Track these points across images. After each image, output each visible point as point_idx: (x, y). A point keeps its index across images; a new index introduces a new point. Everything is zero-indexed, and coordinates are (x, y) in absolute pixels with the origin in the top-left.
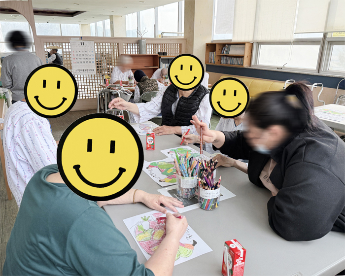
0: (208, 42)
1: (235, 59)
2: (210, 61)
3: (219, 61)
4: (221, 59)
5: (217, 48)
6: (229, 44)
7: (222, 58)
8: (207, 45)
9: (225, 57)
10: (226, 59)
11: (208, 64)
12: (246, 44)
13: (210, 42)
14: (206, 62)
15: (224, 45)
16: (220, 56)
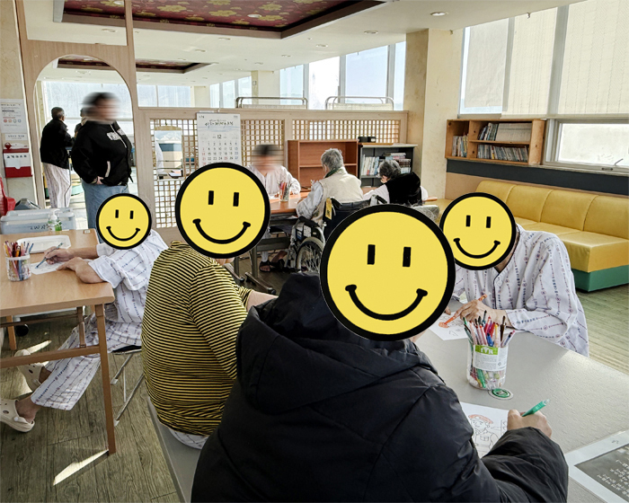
0: (450, 119)
1: (507, 150)
2: (454, 154)
3: (475, 153)
4: (478, 150)
5: (472, 128)
6: (497, 123)
7: (481, 147)
8: (450, 123)
9: (486, 147)
11: (450, 158)
12: (534, 122)
13: (455, 118)
14: (448, 154)
15: (483, 124)
16: (477, 144)
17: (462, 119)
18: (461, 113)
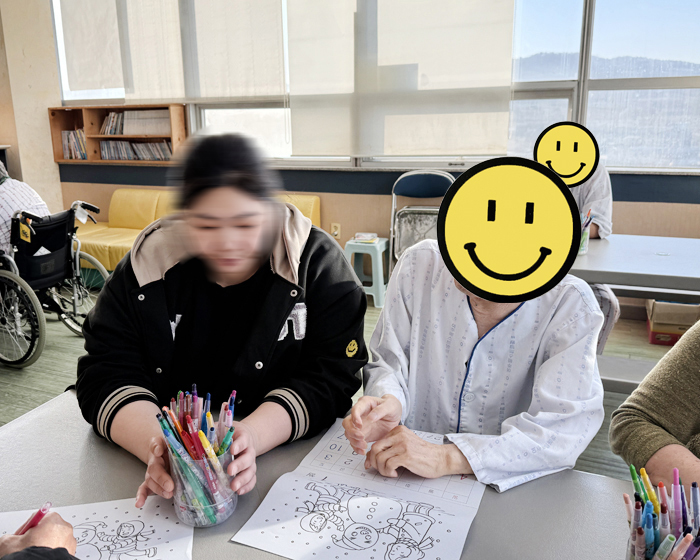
0: (52, 106)
1: (141, 146)
2: (67, 155)
3: (98, 152)
4: (100, 149)
5: (86, 119)
6: (120, 110)
7: (104, 145)
8: (54, 113)
9: (112, 143)
10: (116, 149)
11: (62, 161)
12: (172, 109)
13: (58, 105)
14: (58, 156)
15: (102, 113)
16: (98, 141)
17: (69, 107)
18: (66, 98)
